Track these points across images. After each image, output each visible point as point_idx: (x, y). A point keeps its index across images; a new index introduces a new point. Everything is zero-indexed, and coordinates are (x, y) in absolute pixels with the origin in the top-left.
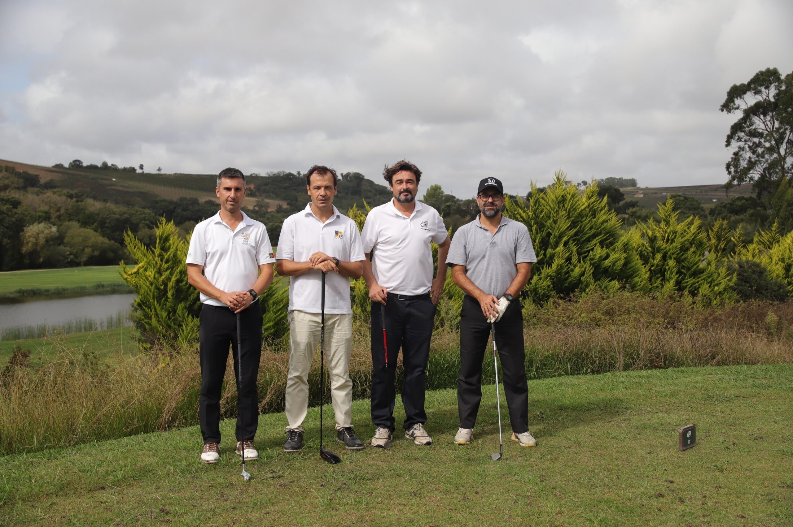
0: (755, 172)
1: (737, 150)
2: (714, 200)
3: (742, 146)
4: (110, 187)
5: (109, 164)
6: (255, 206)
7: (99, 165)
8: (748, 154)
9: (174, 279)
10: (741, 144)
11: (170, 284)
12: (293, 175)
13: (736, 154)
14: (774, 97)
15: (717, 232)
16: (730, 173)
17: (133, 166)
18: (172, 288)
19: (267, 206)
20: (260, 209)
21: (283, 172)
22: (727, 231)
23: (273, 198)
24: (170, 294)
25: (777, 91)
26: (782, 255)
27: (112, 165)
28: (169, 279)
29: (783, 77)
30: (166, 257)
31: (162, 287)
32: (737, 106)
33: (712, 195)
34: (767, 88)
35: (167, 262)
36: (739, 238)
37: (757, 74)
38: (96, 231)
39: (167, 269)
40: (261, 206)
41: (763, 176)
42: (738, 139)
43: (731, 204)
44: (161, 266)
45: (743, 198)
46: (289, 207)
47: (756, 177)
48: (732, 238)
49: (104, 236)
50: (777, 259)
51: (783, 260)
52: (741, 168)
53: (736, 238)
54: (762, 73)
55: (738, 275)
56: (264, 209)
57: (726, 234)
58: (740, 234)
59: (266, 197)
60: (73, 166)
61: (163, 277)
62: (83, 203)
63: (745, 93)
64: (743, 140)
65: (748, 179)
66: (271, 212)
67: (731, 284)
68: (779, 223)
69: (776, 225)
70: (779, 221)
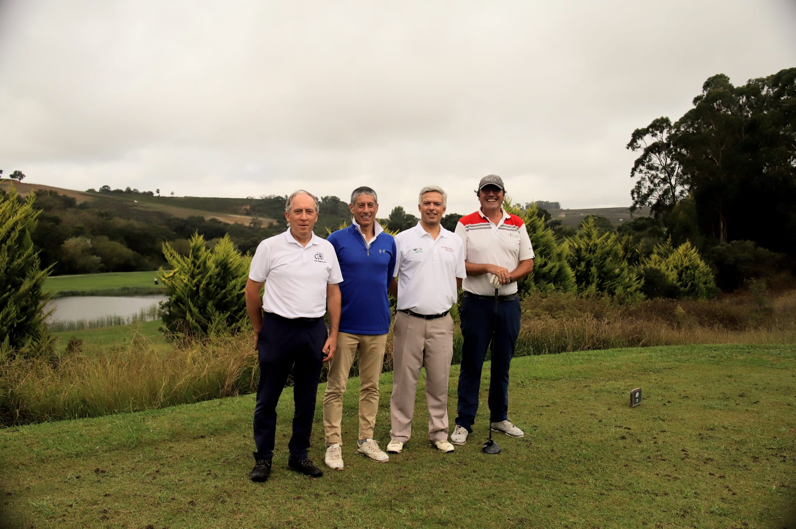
0: (653, 198)
1: (639, 179)
2: (621, 220)
3: (644, 177)
4: (132, 208)
5: (132, 189)
6: (251, 223)
7: (124, 189)
8: (647, 184)
9: (205, 281)
10: (643, 175)
11: (202, 286)
12: (281, 198)
13: (639, 183)
14: (666, 139)
15: (625, 245)
16: (633, 198)
17: (151, 191)
18: (203, 289)
19: (261, 223)
20: (254, 226)
21: (274, 195)
22: (633, 244)
23: (265, 217)
24: (201, 294)
25: (668, 135)
26: (676, 263)
27: (135, 190)
28: (200, 282)
29: (672, 124)
30: (198, 264)
31: (195, 288)
32: (639, 145)
33: (619, 216)
34: (661, 132)
35: (199, 268)
36: (642, 250)
37: (654, 121)
38: (122, 243)
39: (199, 274)
40: (255, 223)
41: (659, 201)
42: (639, 172)
43: (634, 223)
44: (193, 271)
45: (643, 218)
46: (278, 224)
47: (654, 202)
48: (637, 250)
49: (128, 247)
50: (673, 266)
51: (676, 267)
52: (643, 194)
53: (640, 250)
54: (658, 121)
55: (645, 279)
56: (258, 226)
57: (632, 246)
58: (643, 246)
59: (260, 216)
60: (102, 190)
61: (196, 280)
62: (112, 221)
63: (645, 135)
64: (643, 172)
65: (647, 204)
66: (264, 228)
67: (640, 286)
68: (672, 238)
69: (669, 239)
70: (672, 236)
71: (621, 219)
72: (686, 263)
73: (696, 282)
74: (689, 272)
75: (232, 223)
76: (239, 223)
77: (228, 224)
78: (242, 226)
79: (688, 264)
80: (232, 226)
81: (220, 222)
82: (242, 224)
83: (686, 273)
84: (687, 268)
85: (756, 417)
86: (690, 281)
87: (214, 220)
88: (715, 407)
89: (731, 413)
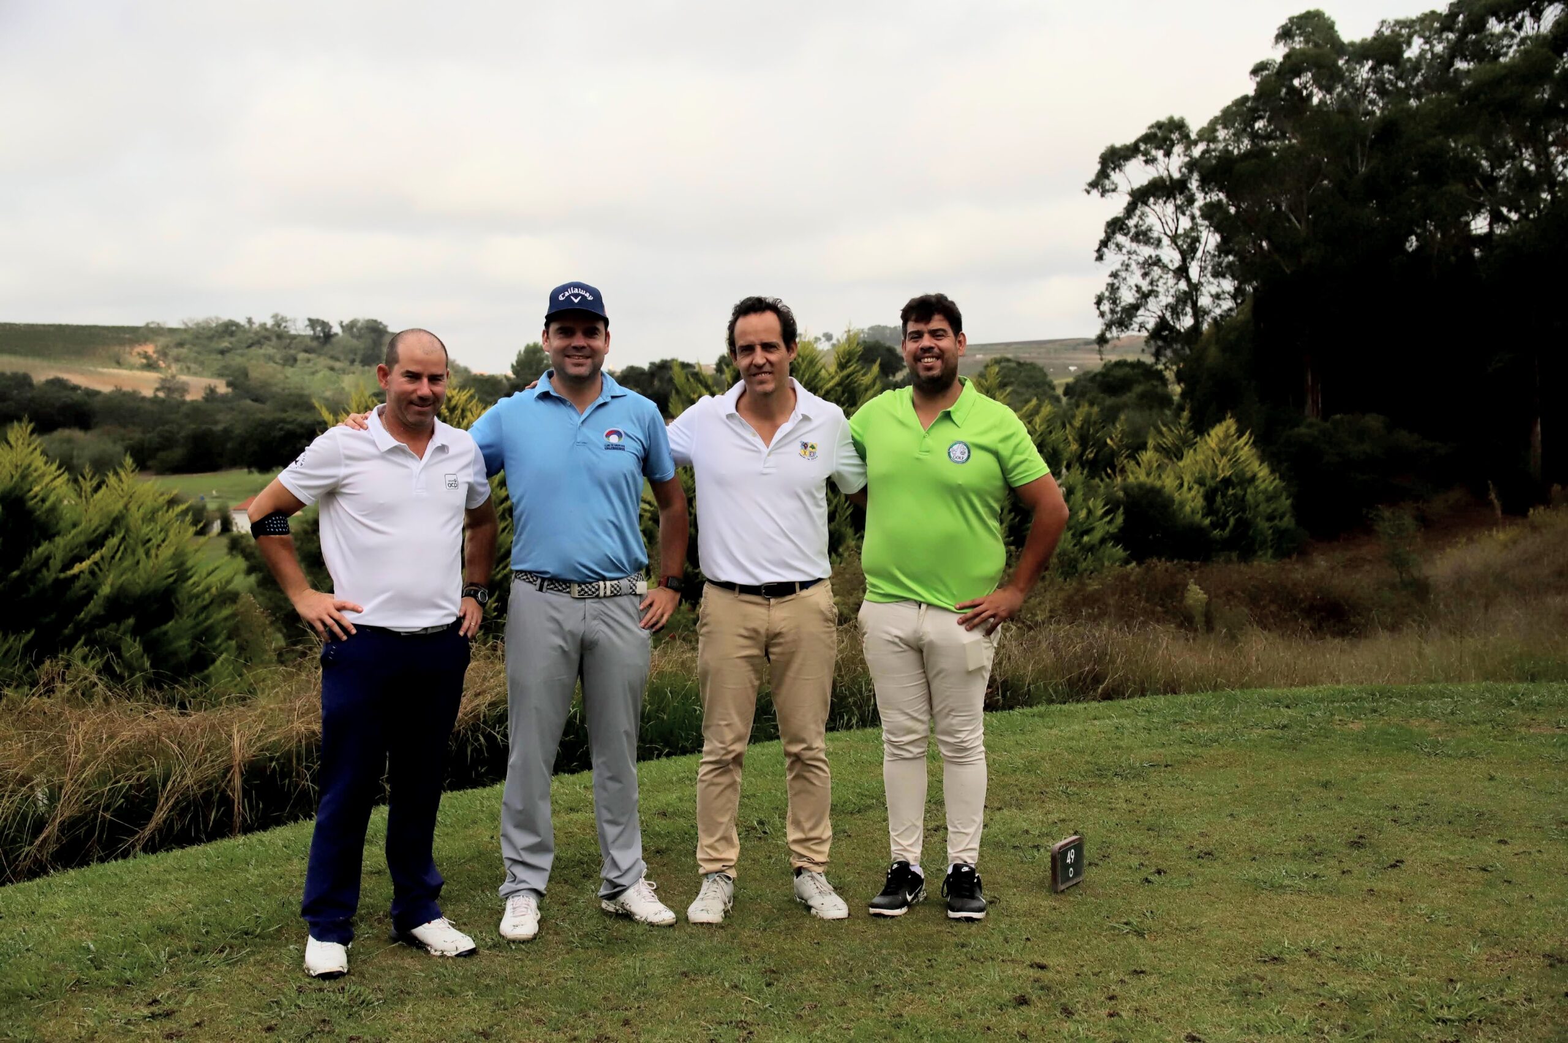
1: (1116, 267)
2: (1072, 368)
3: (1127, 262)
6: (157, 390)
8: (1135, 278)
10: (1124, 258)
12: (237, 325)
13: (1114, 276)
14: (1179, 170)
15: (1081, 428)
16: (1102, 314)
19: (184, 389)
20: (168, 396)
21: (217, 318)
22: (1098, 426)
25: (1183, 160)
26: (1201, 472)
32: (1113, 185)
33: (1069, 359)
34: (1168, 154)
36: (1121, 440)
37: (1152, 127)
40: (169, 389)
41: (1162, 324)
42: (1116, 249)
43: (1103, 375)
45: (1125, 363)
46: (230, 390)
47: (1151, 324)
48: (1108, 441)
50: (1192, 478)
52: (1124, 304)
53: (1116, 440)
54: (1160, 125)
55: (1126, 513)
56: (177, 395)
57: (1097, 432)
58: (1123, 432)
59: (182, 370)
63: (1127, 161)
65: (1136, 327)
66: (193, 402)
67: (1113, 529)
68: (1192, 411)
69: (1186, 414)
70: (1192, 406)
71: (1073, 365)
72: (1223, 471)
73: (1248, 515)
74: (1231, 492)
75: (106, 389)
76: (127, 388)
77: (98, 393)
78: (133, 396)
79: (1228, 474)
80: (108, 398)
81: (75, 388)
82: (134, 392)
83: (1224, 496)
84: (1227, 482)
85: (1397, 913)
86: (1234, 514)
87: (58, 383)
88: (1286, 882)
89: (1328, 901)
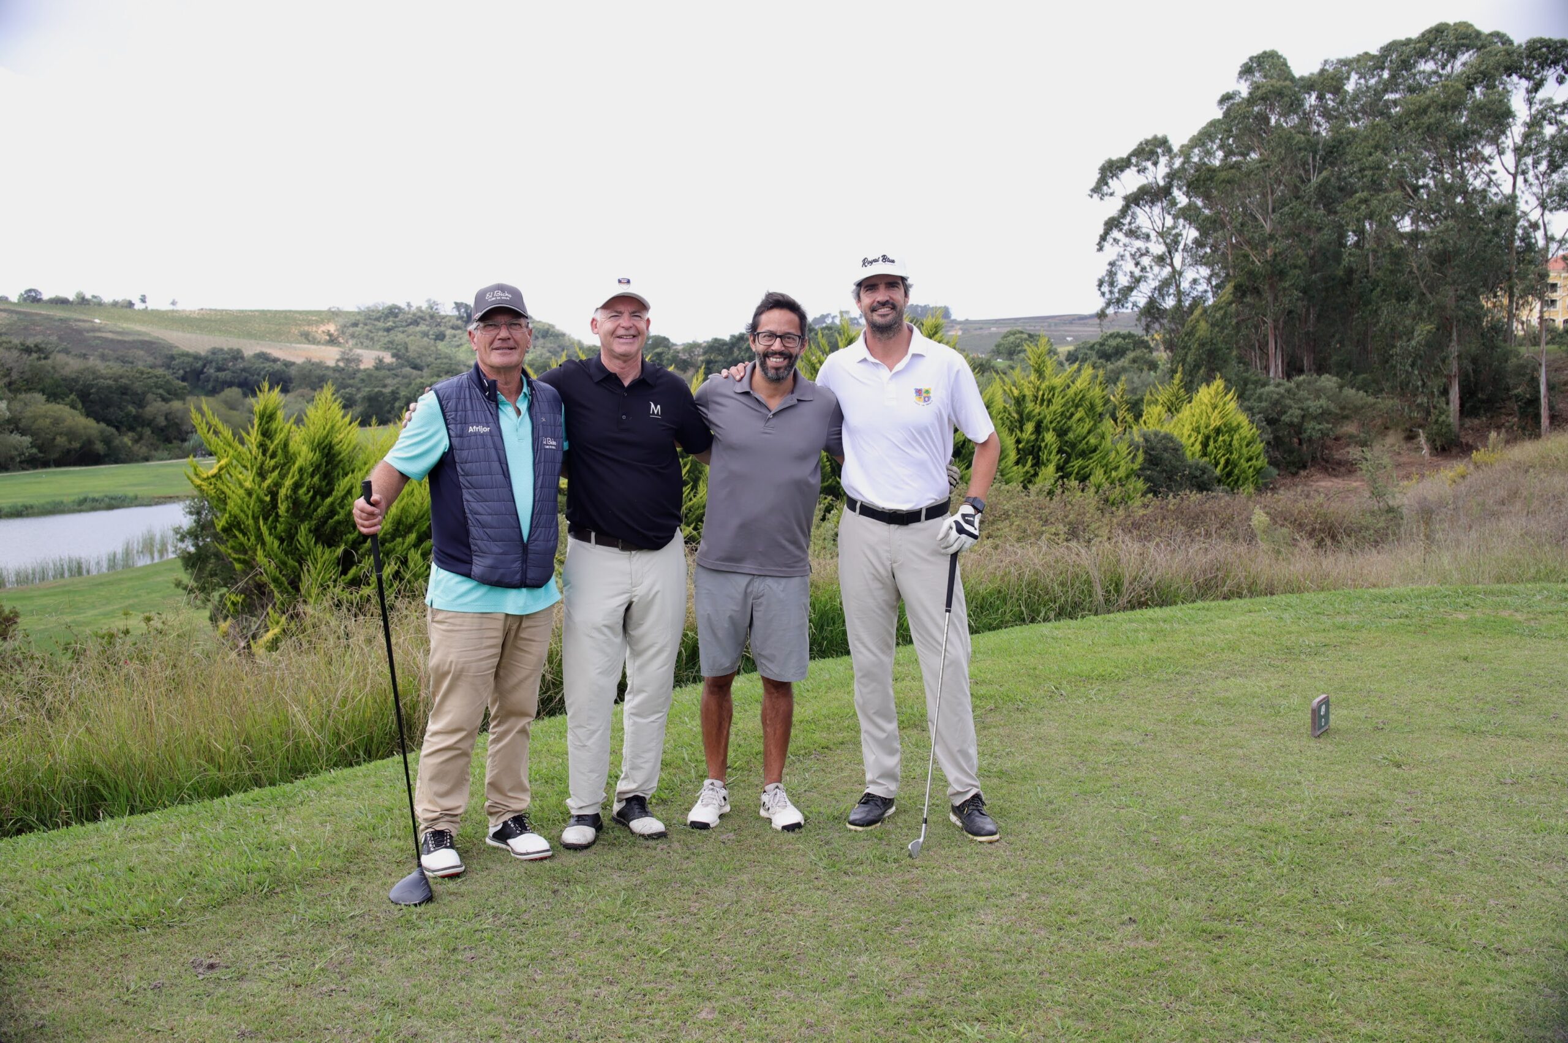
0: (1139, 294)
1: (1113, 257)
3: (1122, 253)
4: (91, 334)
5: (88, 296)
6: (338, 360)
7: (71, 297)
8: (1129, 266)
9: (288, 482)
11: (283, 492)
12: (399, 308)
13: (1112, 264)
14: (1164, 178)
16: (1103, 294)
17: (128, 298)
18: (287, 497)
19: (358, 360)
20: (346, 365)
23: (367, 347)
24: (282, 508)
25: (1167, 170)
27: (94, 297)
28: (278, 484)
29: (1176, 149)
30: (272, 448)
31: (268, 499)
32: (1111, 191)
33: (1066, 331)
34: (1155, 164)
35: (273, 456)
37: (1141, 144)
38: (73, 407)
39: (274, 468)
40: (347, 360)
41: (1152, 302)
42: (1113, 242)
43: (1102, 345)
44: (263, 463)
45: (1118, 335)
46: (394, 360)
47: (1142, 302)
48: (1112, 398)
49: (88, 415)
50: (1190, 427)
52: (1120, 286)
53: (1118, 397)
54: (1147, 142)
55: (1145, 452)
56: (353, 365)
58: (1124, 390)
60: (25, 300)
61: (268, 482)
62: (49, 361)
63: (1122, 171)
64: (1121, 244)
65: (1130, 305)
67: (1136, 466)
69: (1178, 376)
70: (1183, 369)
71: (1069, 337)
72: (1215, 421)
74: (1221, 438)
75: (299, 361)
76: (315, 360)
77: (293, 364)
78: (319, 365)
79: (1218, 423)
80: (301, 368)
81: (275, 360)
82: (321, 363)
83: (1215, 441)
84: (1218, 431)
86: (1224, 455)
87: (263, 357)
